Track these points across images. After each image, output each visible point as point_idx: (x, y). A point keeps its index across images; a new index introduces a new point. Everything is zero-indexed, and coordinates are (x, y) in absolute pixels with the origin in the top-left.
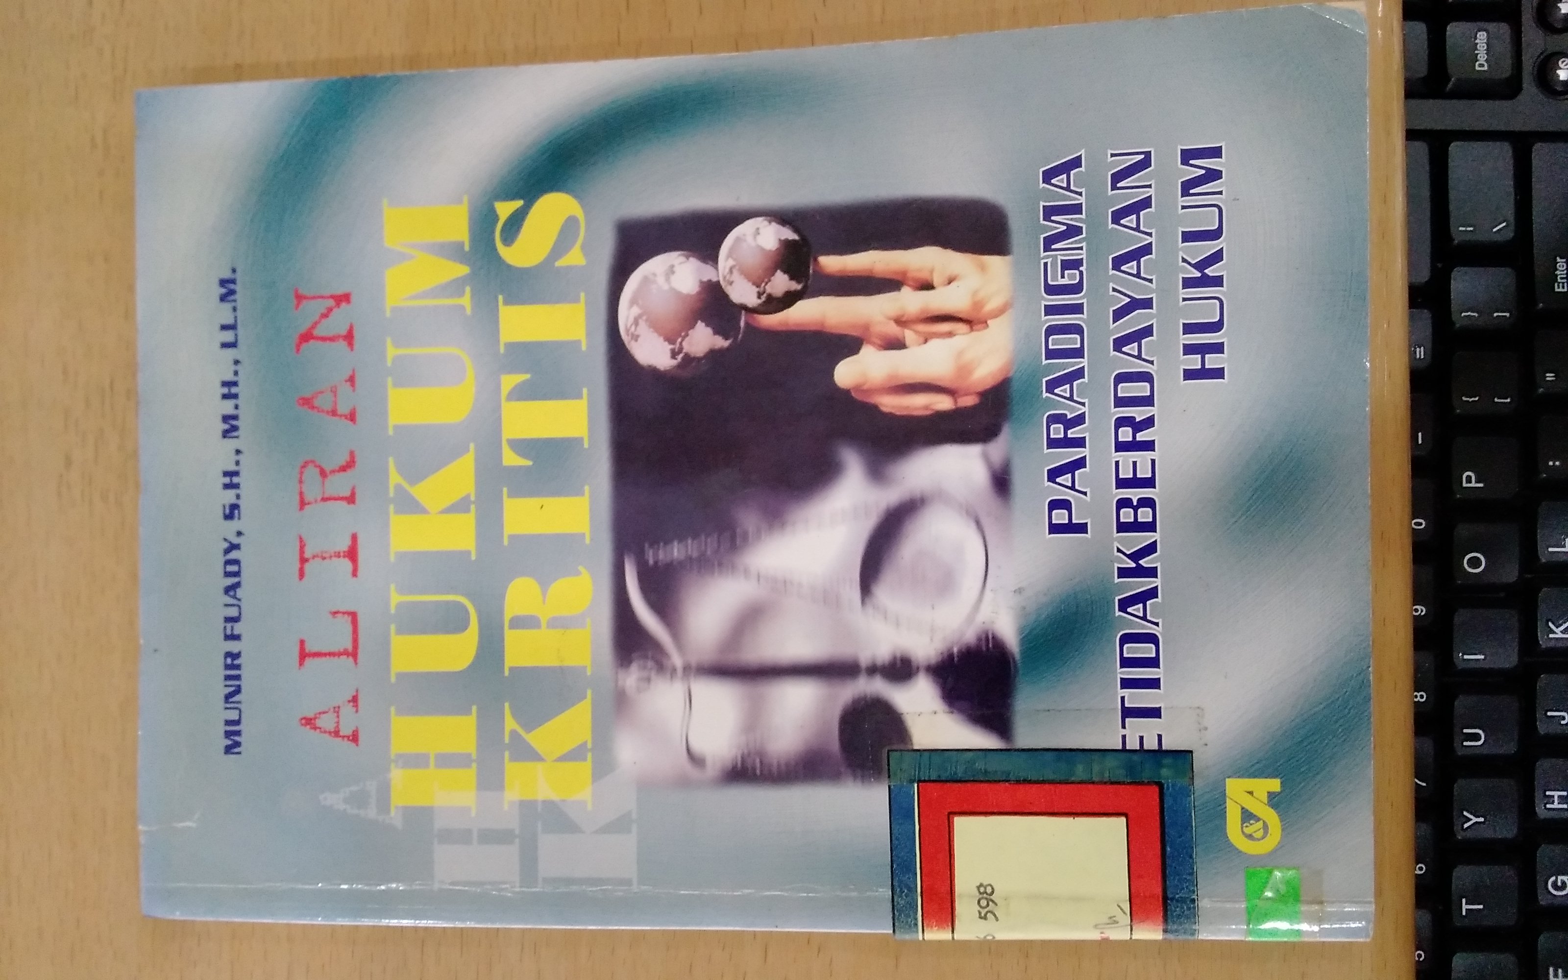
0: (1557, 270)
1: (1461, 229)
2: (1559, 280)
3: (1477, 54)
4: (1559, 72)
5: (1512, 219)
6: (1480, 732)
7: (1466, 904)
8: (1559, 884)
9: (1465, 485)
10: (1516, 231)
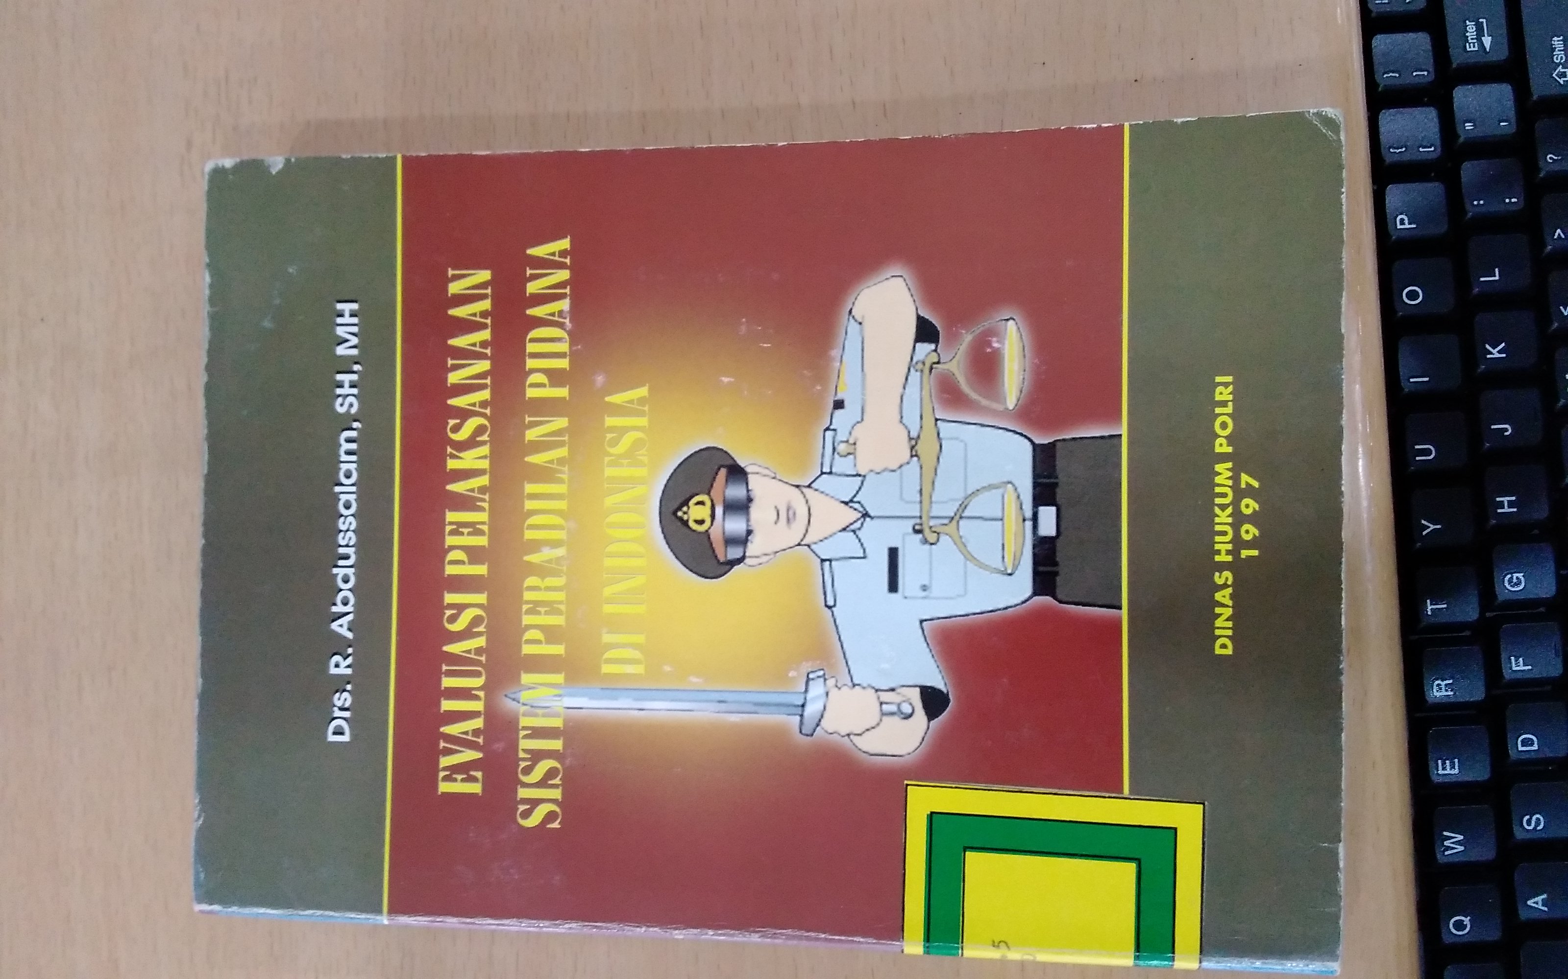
0: (1468, 32)
2: (1470, 41)
6: (1431, 447)
7: (1431, 604)
8: (1515, 581)
9: (1399, 227)
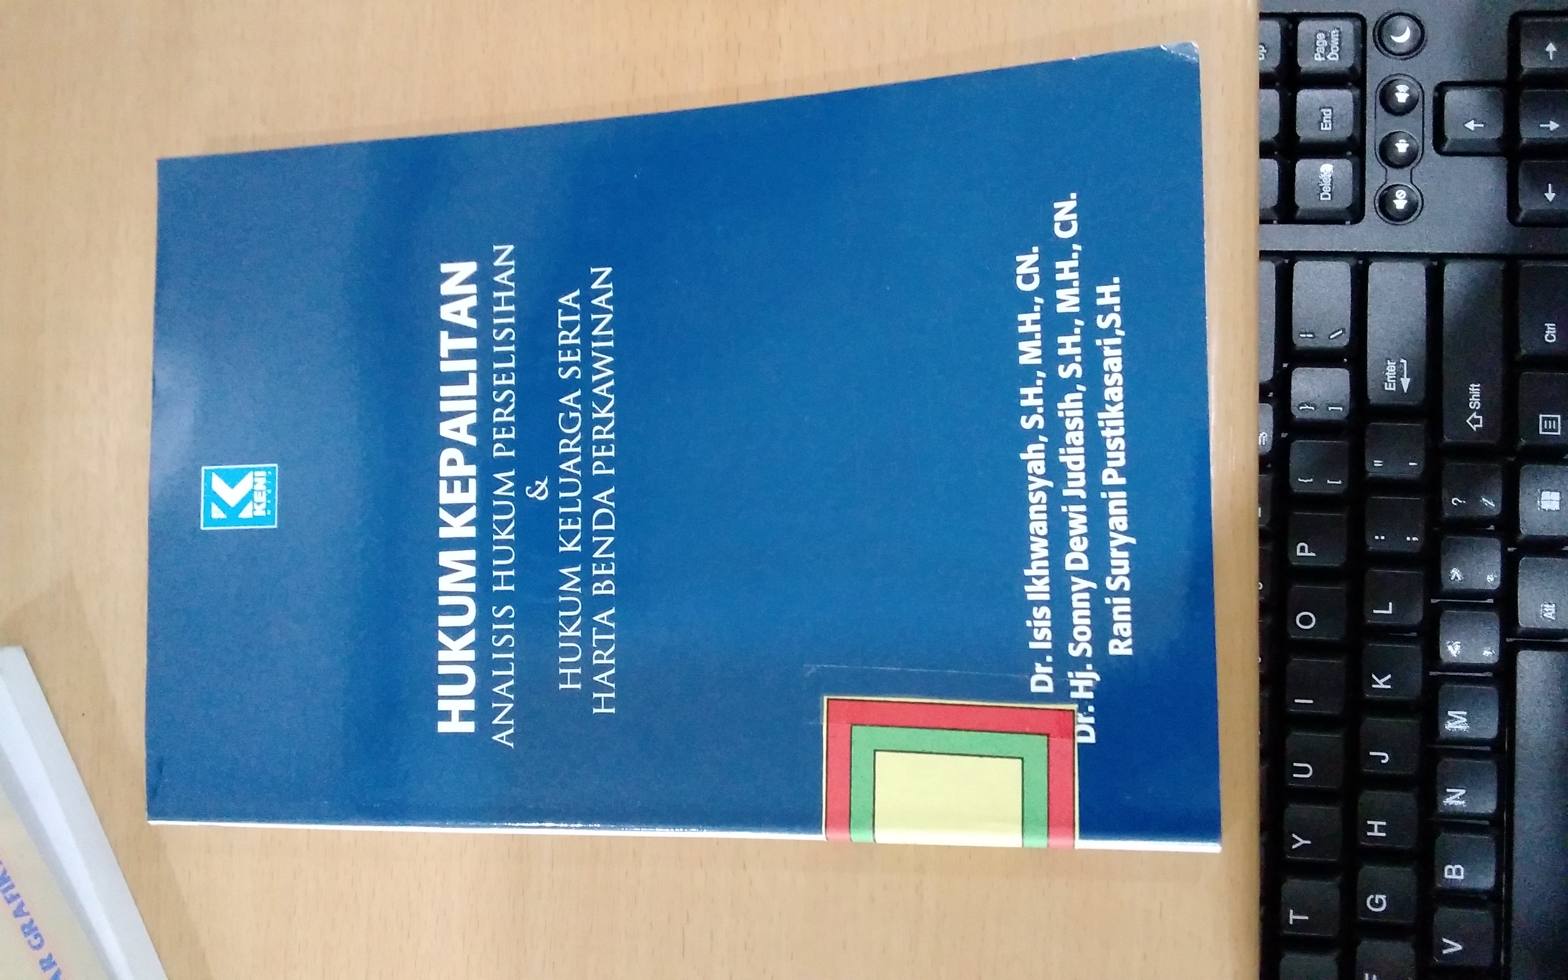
0: (1387, 371)
1: (1301, 335)
2: (1389, 381)
3: (1322, 187)
4: (1395, 201)
5: (1348, 330)
6: (1309, 766)
7: (1294, 914)
8: (1377, 902)
9: (1299, 554)
10: (1351, 339)
